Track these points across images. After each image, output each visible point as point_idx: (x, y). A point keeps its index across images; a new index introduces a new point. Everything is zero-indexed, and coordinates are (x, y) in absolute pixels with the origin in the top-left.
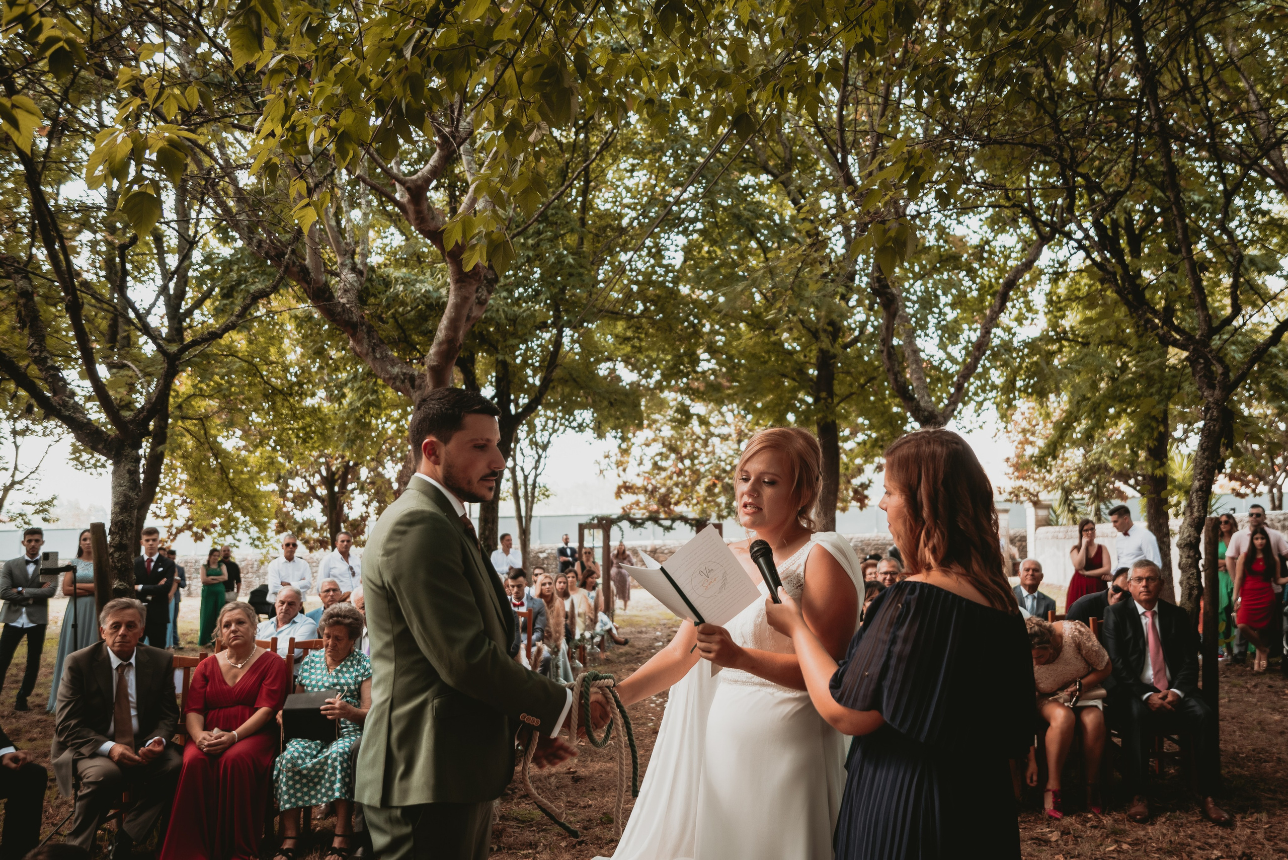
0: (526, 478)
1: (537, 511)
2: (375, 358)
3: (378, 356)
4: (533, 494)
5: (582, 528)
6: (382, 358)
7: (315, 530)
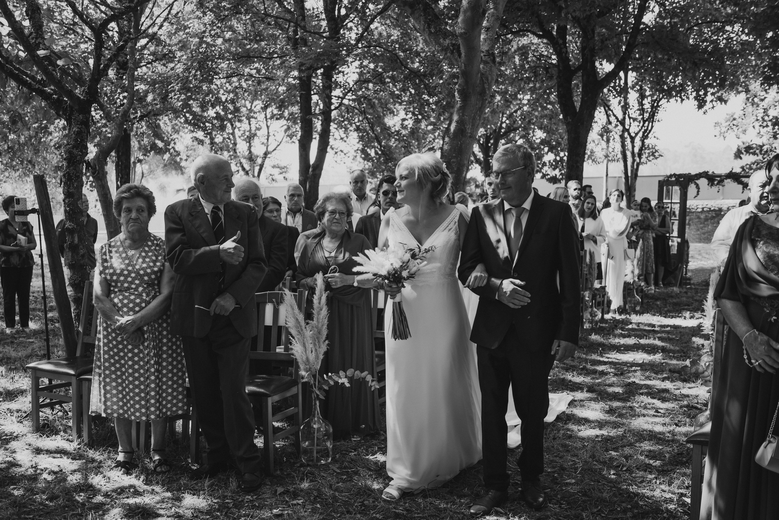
0: (633, 139)
1: (643, 170)
2: (431, 32)
3: (433, 31)
4: (640, 155)
5: (661, 184)
6: (436, 32)
7: (477, 186)
